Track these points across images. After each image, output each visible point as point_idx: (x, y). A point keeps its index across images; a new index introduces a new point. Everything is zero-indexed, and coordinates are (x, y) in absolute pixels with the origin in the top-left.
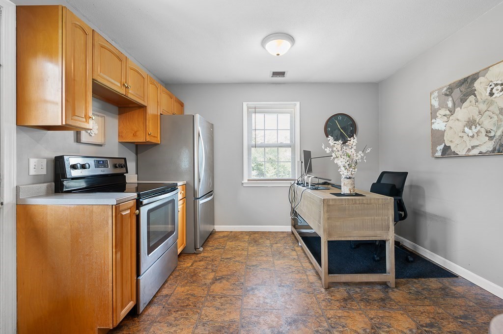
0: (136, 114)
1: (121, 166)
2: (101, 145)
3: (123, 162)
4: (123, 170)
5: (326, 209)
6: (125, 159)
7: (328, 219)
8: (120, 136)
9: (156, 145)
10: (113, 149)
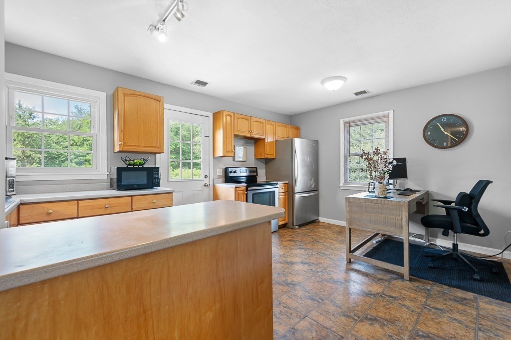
0: (261, 142)
1: (254, 172)
2: (245, 161)
3: (255, 169)
4: (255, 174)
5: (348, 204)
6: (256, 168)
7: (349, 212)
8: (255, 156)
9: (273, 159)
10: (252, 163)
